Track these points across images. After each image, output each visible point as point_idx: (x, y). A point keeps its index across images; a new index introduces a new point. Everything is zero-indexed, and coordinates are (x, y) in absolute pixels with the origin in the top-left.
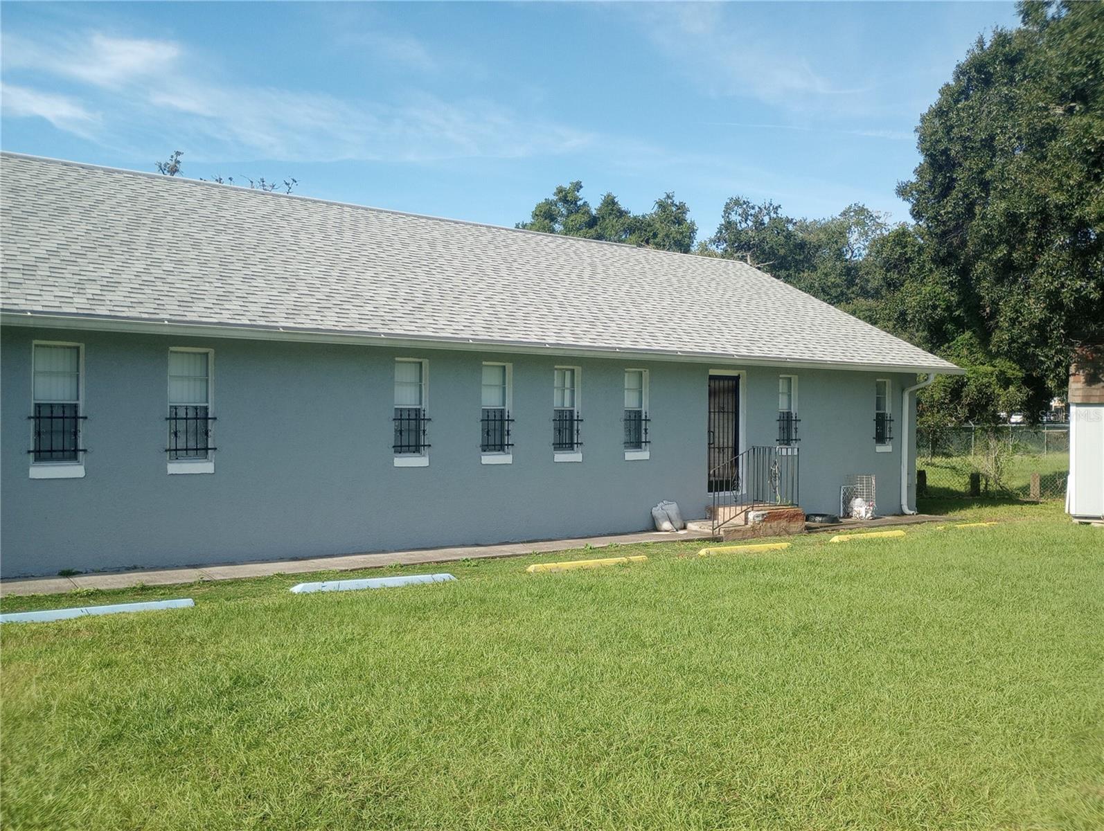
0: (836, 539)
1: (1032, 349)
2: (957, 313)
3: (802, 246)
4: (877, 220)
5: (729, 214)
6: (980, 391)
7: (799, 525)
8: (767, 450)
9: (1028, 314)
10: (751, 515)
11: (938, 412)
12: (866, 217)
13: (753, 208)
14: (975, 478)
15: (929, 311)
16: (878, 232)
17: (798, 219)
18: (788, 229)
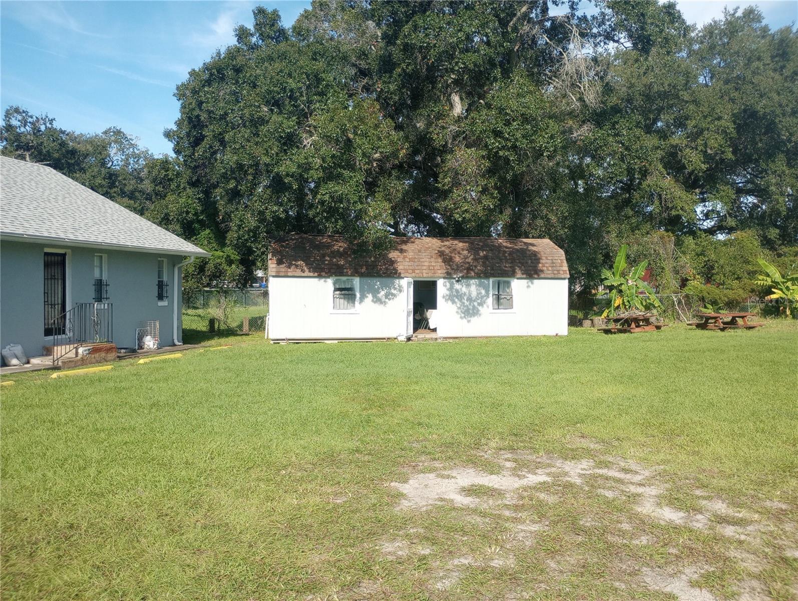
0: (142, 361)
1: (250, 244)
2: (201, 217)
3: (73, 152)
4: (131, 141)
5: (10, 118)
6: (216, 267)
7: (112, 355)
8: (88, 305)
9: (248, 223)
10: (81, 350)
11: (191, 280)
12: (122, 138)
13: (32, 117)
14: (212, 322)
15: (184, 215)
16: (131, 150)
17: (68, 131)
18: (62, 139)
